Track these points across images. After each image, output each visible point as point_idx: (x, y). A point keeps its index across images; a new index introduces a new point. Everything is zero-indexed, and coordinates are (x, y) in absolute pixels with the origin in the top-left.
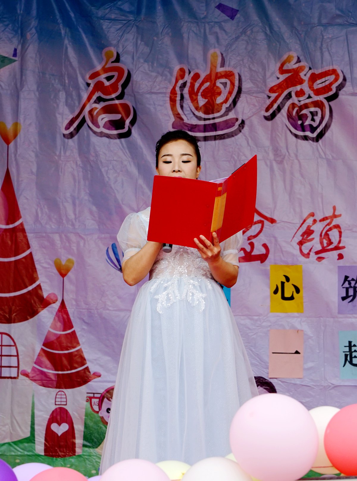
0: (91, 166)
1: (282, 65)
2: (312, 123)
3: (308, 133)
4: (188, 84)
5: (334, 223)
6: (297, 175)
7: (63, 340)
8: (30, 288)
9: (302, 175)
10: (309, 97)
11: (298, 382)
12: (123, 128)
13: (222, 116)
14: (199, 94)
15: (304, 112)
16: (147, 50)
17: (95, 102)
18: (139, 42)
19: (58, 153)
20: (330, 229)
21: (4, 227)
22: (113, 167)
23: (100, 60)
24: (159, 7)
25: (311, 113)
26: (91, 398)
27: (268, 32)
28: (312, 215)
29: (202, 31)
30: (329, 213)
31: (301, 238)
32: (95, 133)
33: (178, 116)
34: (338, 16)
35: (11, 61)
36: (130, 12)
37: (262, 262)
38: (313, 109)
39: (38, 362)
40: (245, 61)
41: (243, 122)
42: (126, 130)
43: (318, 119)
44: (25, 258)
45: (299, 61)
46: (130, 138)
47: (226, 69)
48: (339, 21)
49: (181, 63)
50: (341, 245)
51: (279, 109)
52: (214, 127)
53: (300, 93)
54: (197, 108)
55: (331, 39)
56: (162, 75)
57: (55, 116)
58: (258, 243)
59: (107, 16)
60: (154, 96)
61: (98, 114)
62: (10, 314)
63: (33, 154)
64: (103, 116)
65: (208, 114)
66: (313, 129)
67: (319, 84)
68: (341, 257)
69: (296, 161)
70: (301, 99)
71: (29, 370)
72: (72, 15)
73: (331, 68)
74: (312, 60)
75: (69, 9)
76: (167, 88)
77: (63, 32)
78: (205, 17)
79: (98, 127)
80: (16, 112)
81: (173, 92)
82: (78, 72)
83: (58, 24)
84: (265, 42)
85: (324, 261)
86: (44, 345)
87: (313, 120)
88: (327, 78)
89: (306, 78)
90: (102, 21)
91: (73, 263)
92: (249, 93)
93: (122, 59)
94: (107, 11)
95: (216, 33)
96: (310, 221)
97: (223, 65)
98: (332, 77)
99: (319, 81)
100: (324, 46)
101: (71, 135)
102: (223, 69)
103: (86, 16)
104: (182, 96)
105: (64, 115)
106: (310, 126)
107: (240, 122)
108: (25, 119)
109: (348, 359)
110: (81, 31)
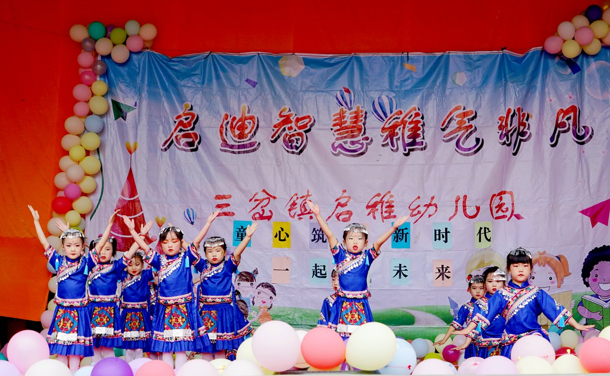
0: (176, 167)
1: (281, 113)
2: (297, 144)
3: (294, 150)
4: (230, 123)
6: (288, 173)
9: (291, 173)
10: (295, 130)
11: (287, 285)
12: (194, 146)
13: (248, 140)
14: (236, 128)
15: (292, 138)
16: (208, 104)
17: (179, 132)
18: (203, 99)
19: (158, 159)
21: (128, 199)
22: (188, 168)
23: (182, 108)
24: (214, 81)
25: (296, 139)
27: (273, 94)
28: (296, 195)
29: (238, 93)
30: (305, 194)
31: (290, 208)
32: (178, 148)
33: (224, 141)
34: (312, 86)
35: (134, 109)
36: (199, 83)
37: (269, 220)
38: (297, 137)
40: (261, 110)
41: (259, 143)
42: (195, 147)
43: (300, 142)
44: (139, 216)
45: (290, 111)
46: (197, 151)
47: (250, 114)
48: (312, 89)
49: (226, 110)
51: (279, 137)
52: (244, 146)
53: (291, 128)
54: (234, 137)
55: (308, 99)
56: (215, 118)
58: (267, 209)
59: (186, 85)
60: (210, 129)
61: (180, 138)
63: (145, 160)
64: (183, 139)
65: (241, 139)
66: (297, 148)
67: (300, 124)
68: (311, 218)
69: (288, 165)
70: (290, 131)
72: (167, 84)
73: (307, 115)
74: (297, 111)
75: (165, 80)
76: (218, 125)
77: (162, 93)
78: (239, 87)
79: (180, 145)
80: (136, 136)
81: (222, 126)
82: (169, 115)
83: (159, 89)
84: (272, 100)
85: (302, 220)
87: (297, 143)
88: (305, 120)
89: (294, 120)
90: (183, 88)
91: (165, 219)
92: (262, 128)
93: (194, 108)
94: (186, 82)
95: (245, 95)
96: (295, 198)
97: (249, 112)
98: (308, 120)
99: (301, 122)
100: (304, 103)
101: (166, 150)
102: (249, 115)
103: (174, 85)
104: (226, 129)
105: (162, 139)
106: (295, 146)
107: (257, 143)
108: (140, 141)
109: (315, 273)
110: (172, 93)
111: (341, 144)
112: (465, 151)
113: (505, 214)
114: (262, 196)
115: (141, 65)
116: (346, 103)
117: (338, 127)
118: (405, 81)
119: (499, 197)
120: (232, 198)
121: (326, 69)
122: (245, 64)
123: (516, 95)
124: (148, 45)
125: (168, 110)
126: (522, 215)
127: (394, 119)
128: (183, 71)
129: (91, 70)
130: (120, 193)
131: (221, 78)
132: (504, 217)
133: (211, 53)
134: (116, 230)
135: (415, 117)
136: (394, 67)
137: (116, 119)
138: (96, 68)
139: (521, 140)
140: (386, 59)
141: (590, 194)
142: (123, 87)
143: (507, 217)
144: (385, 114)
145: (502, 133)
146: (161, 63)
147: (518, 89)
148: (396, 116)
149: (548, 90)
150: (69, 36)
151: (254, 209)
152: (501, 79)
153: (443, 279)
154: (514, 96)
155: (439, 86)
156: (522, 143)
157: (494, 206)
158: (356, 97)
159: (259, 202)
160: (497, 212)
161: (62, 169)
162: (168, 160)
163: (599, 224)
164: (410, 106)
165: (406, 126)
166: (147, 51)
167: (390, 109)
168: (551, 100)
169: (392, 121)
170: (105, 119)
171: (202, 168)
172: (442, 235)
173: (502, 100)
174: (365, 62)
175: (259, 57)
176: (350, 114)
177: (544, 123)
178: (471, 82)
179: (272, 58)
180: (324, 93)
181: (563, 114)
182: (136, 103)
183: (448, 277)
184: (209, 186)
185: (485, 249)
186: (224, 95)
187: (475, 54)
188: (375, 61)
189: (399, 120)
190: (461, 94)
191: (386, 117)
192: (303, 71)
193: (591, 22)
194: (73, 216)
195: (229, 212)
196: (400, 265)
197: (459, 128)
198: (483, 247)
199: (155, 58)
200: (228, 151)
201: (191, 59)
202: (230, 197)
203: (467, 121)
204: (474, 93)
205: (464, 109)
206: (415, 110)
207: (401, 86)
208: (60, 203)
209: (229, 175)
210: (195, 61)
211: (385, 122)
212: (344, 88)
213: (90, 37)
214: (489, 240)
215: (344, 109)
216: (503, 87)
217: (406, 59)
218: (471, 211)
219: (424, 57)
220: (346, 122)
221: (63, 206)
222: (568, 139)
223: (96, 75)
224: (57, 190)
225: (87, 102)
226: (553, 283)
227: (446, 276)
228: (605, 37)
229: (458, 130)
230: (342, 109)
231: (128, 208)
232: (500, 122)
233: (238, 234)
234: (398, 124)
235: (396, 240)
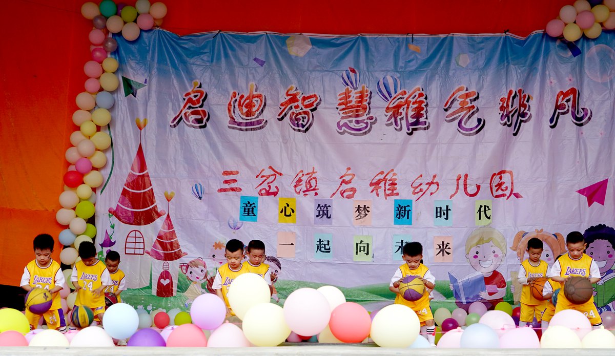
0: (185, 143)
1: (288, 92)
2: (303, 123)
3: (301, 128)
4: (238, 101)
5: (313, 176)
6: (294, 150)
7: (168, 235)
8: (151, 207)
9: (297, 150)
10: (302, 109)
11: (292, 260)
13: (255, 118)
14: (244, 106)
15: (299, 117)
16: (216, 82)
17: (188, 109)
18: (212, 77)
19: (167, 135)
20: (311, 179)
21: (138, 174)
22: (197, 144)
23: (191, 86)
24: (223, 59)
25: (303, 117)
26: (182, 266)
27: (281, 73)
28: (302, 171)
29: (246, 72)
30: (311, 171)
31: (295, 184)
32: (187, 125)
33: (232, 118)
34: (318, 66)
35: (144, 86)
36: (208, 61)
37: (275, 196)
38: (303, 115)
39: (154, 246)
40: (268, 89)
41: (266, 121)
42: (204, 124)
43: (306, 121)
44: (149, 191)
45: (296, 89)
46: (206, 128)
47: (258, 93)
48: (319, 69)
49: (234, 89)
50: (316, 188)
51: (285, 115)
52: (252, 124)
53: (297, 107)
54: (242, 114)
55: (314, 78)
56: (224, 95)
57: (167, 116)
58: (273, 185)
59: (195, 63)
60: (219, 106)
61: (189, 115)
62: (140, 221)
63: (154, 136)
64: (192, 116)
65: (248, 116)
66: (303, 126)
67: (306, 102)
68: (316, 194)
69: (294, 143)
70: (297, 110)
71: (149, 250)
72: (176, 62)
73: (313, 94)
74: (303, 89)
75: (175, 58)
76: (226, 102)
77: (171, 71)
78: (247, 65)
79: (189, 122)
80: (146, 113)
81: (230, 104)
82: (179, 92)
83: (169, 66)
84: (279, 79)
85: (307, 196)
86: (158, 237)
87: (303, 121)
88: (311, 99)
89: (300, 99)
90: (192, 66)
91: (174, 194)
92: (270, 106)
93: (202, 86)
94: (196, 60)
95: (253, 73)
96: (300, 175)
98: (314, 99)
99: (307, 101)
100: (310, 82)
101: (175, 126)
102: (256, 93)
103: (184, 62)
104: (234, 107)
105: (171, 115)
106: (302, 124)
107: (265, 121)
108: (150, 117)
109: (319, 248)
110: (182, 71)
111: (346, 123)
112: (467, 131)
113: (504, 192)
114: (268, 172)
115: (152, 43)
116: (352, 83)
117: (344, 106)
118: (410, 61)
119: (499, 176)
120: (239, 174)
121: (333, 49)
122: (253, 43)
123: (517, 76)
124: (158, 23)
125: (177, 88)
126: (521, 194)
127: (399, 99)
128: (192, 49)
129: (102, 47)
130: (129, 167)
131: (229, 57)
132: (503, 195)
133: (220, 32)
134: (126, 204)
135: (419, 97)
136: (399, 48)
137: (126, 96)
138: (107, 45)
139: (521, 121)
140: (391, 40)
141: (587, 174)
142: (133, 64)
143: (506, 195)
144: (389, 94)
145: (503, 114)
146: (171, 41)
147: (519, 71)
148: (400, 96)
149: (549, 72)
150: (81, 14)
151: (260, 185)
152: (504, 61)
153: (443, 255)
154: (515, 78)
155: (443, 68)
156: (522, 123)
157: (494, 184)
158: (362, 77)
159: (264, 178)
160: (497, 191)
161: (73, 143)
162: (177, 137)
163: (595, 203)
164: (415, 86)
165: (410, 106)
166: (157, 29)
167: (395, 89)
168: (551, 82)
169: (396, 101)
170: (115, 96)
171: (210, 144)
172: (443, 212)
173: (504, 81)
174: (370, 43)
175: (267, 36)
176: (356, 93)
177: (544, 104)
178: (474, 63)
179: (280, 38)
180: (331, 73)
181: (562, 96)
182: (146, 80)
183: (448, 254)
184: (217, 162)
185: (485, 226)
186: (232, 74)
187: (478, 36)
188: (381, 41)
189: (403, 100)
190: (465, 75)
191: (391, 97)
192: (309, 51)
193: (592, 6)
194: (84, 190)
195: (236, 188)
196: (402, 241)
197: (462, 109)
198: (483, 225)
199: (165, 36)
200: (236, 128)
201: (200, 38)
202: (237, 173)
203: (469, 102)
204: (477, 74)
205: (467, 90)
206: (419, 90)
207: (406, 67)
208: (71, 177)
209: (236, 152)
210: (205, 39)
211: (389, 102)
212: (350, 68)
213: (101, 14)
214: (489, 218)
215: (350, 89)
216: (505, 70)
217: (411, 40)
218: (472, 189)
219: (428, 38)
220: (351, 102)
221: (74, 180)
222: (567, 120)
223: (107, 52)
224: (68, 164)
225: (98, 78)
226: (550, 260)
227: (447, 253)
228: (606, 21)
229: (460, 110)
230: (348, 89)
231: (138, 182)
232: (501, 103)
233: (245, 209)
234: (402, 104)
235: (398, 216)
